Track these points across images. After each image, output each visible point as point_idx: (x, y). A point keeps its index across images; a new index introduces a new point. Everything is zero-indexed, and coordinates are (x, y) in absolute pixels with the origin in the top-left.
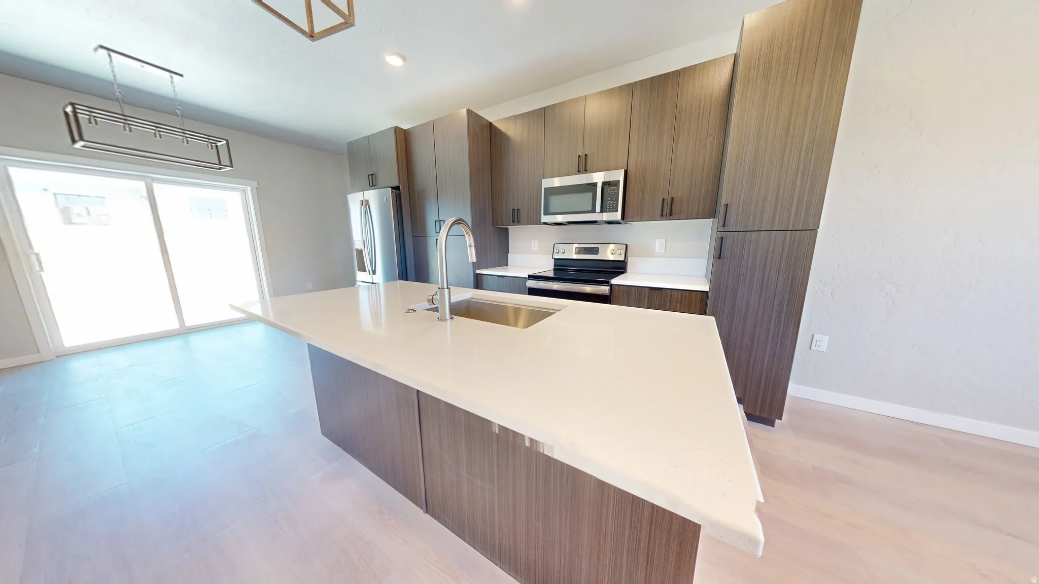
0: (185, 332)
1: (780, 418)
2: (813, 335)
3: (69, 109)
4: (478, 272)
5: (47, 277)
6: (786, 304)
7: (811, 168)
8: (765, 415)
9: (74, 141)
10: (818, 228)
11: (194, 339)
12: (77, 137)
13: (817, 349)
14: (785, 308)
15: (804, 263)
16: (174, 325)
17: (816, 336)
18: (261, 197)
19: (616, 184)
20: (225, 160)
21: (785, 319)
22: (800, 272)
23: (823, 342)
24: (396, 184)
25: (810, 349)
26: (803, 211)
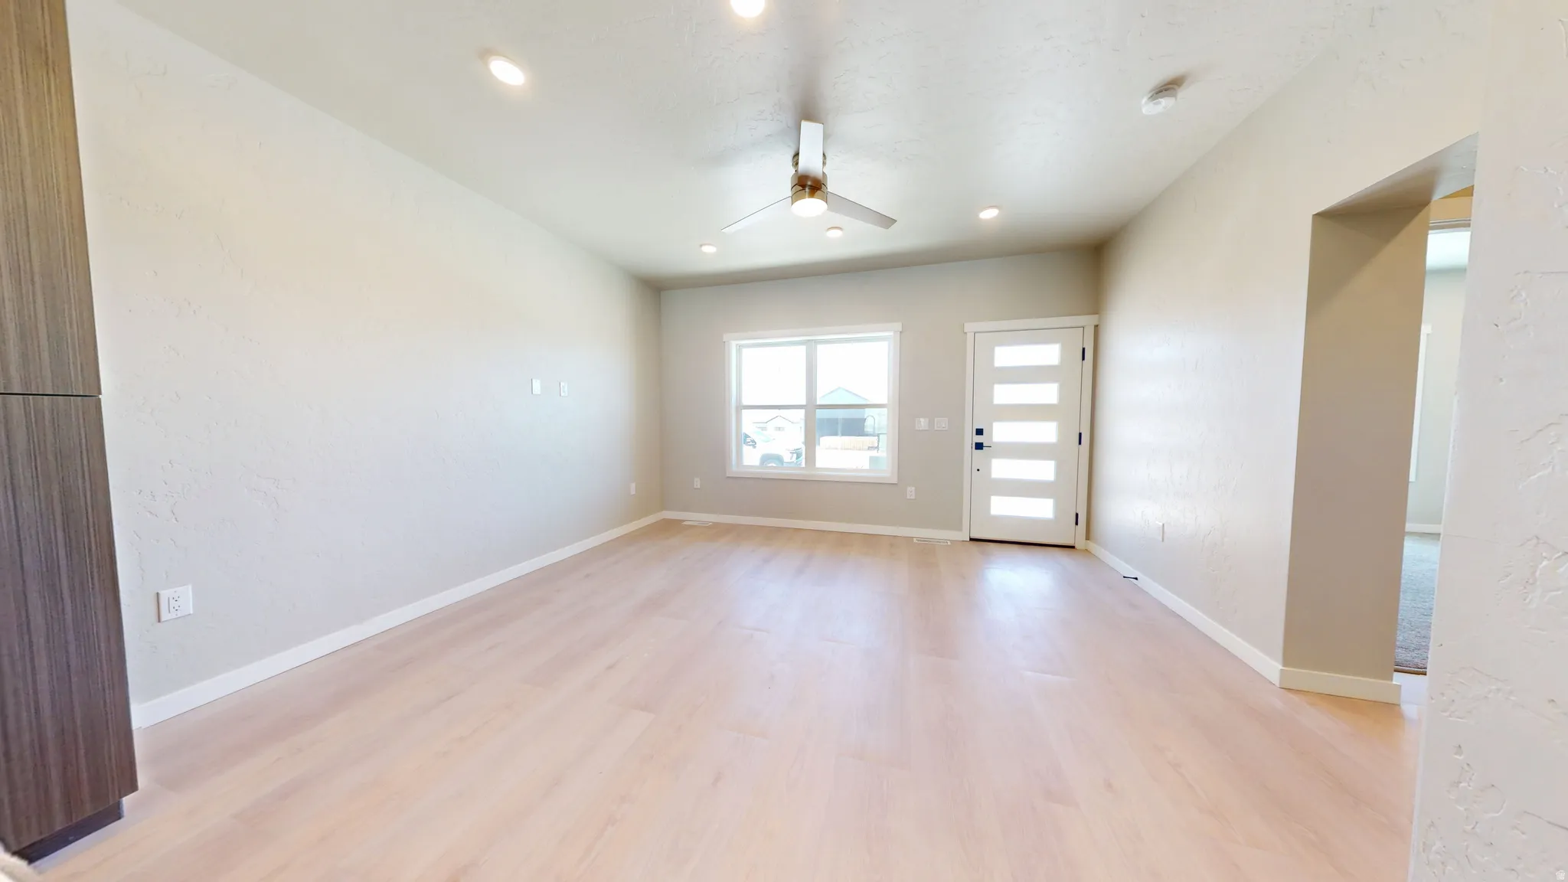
1: (133, 787)
2: (158, 594)
6: (62, 553)
7: (36, 269)
8: (89, 810)
10: (100, 393)
13: (175, 617)
14: (63, 562)
15: (85, 462)
17: (165, 595)
21: (72, 590)
22: (80, 481)
23: (182, 599)
25: (159, 621)
26: (45, 355)
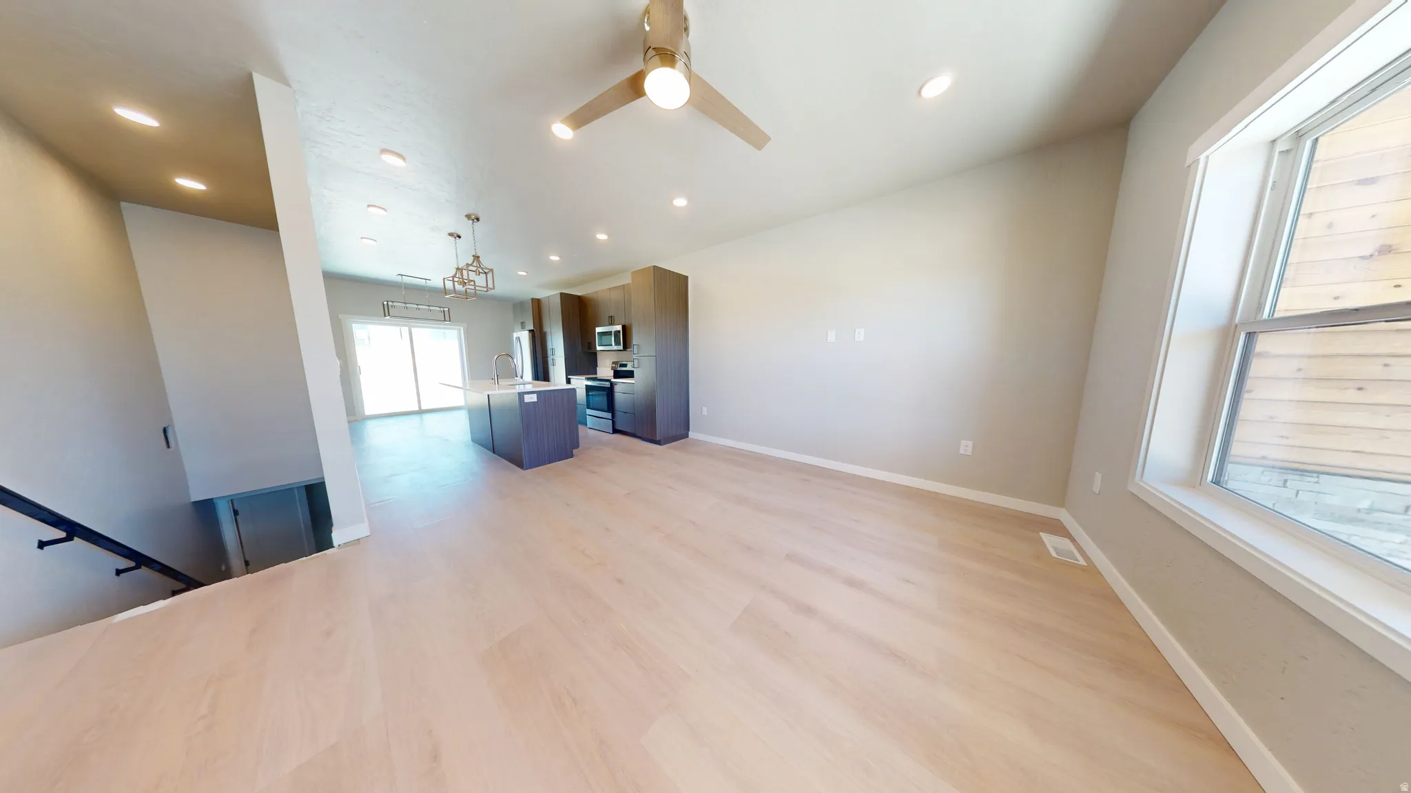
0: (421, 412)
3: (385, 303)
4: (569, 377)
5: (361, 377)
9: (385, 316)
11: (427, 417)
12: (387, 314)
16: (417, 408)
18: (467, 333)
19: (619, 332)
20: (447, 318)
24: (532, 328)
